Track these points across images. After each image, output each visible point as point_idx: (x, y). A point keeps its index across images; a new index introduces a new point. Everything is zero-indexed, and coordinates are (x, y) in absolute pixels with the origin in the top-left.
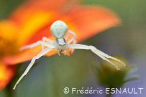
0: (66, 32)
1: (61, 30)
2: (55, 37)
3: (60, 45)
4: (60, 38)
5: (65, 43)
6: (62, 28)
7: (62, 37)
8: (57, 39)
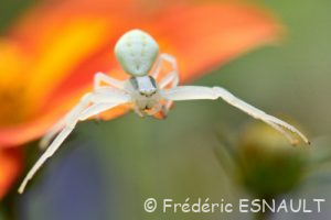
0: (154, 59)
1: (142, 55)
2: (128, 72)
3: (142, 94)
4: (142, 76)
5: (153, 89)
6: (147, 48)
7: (147, 73)
8: (133, 78)
